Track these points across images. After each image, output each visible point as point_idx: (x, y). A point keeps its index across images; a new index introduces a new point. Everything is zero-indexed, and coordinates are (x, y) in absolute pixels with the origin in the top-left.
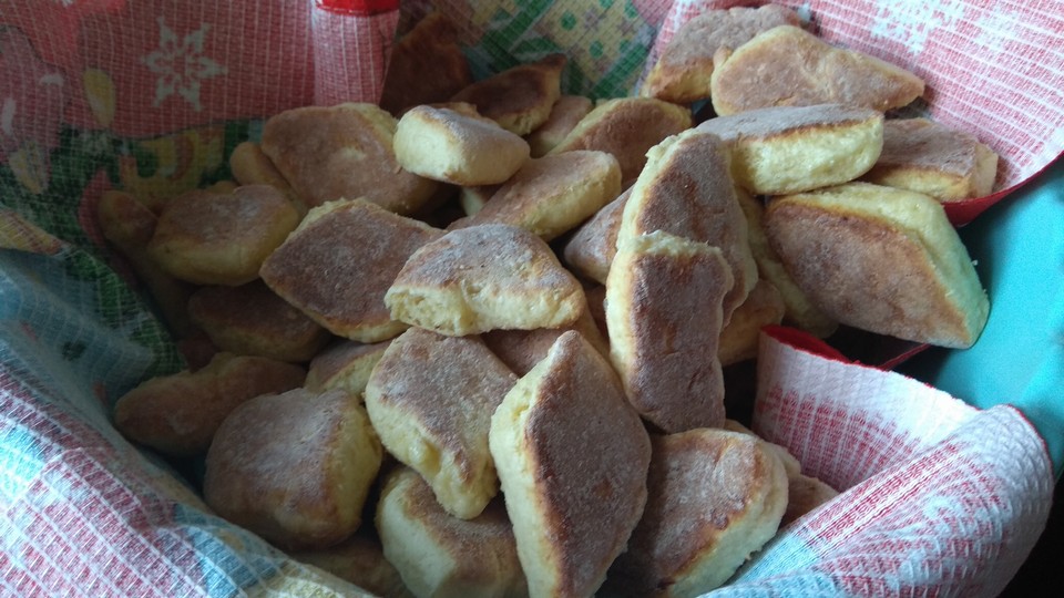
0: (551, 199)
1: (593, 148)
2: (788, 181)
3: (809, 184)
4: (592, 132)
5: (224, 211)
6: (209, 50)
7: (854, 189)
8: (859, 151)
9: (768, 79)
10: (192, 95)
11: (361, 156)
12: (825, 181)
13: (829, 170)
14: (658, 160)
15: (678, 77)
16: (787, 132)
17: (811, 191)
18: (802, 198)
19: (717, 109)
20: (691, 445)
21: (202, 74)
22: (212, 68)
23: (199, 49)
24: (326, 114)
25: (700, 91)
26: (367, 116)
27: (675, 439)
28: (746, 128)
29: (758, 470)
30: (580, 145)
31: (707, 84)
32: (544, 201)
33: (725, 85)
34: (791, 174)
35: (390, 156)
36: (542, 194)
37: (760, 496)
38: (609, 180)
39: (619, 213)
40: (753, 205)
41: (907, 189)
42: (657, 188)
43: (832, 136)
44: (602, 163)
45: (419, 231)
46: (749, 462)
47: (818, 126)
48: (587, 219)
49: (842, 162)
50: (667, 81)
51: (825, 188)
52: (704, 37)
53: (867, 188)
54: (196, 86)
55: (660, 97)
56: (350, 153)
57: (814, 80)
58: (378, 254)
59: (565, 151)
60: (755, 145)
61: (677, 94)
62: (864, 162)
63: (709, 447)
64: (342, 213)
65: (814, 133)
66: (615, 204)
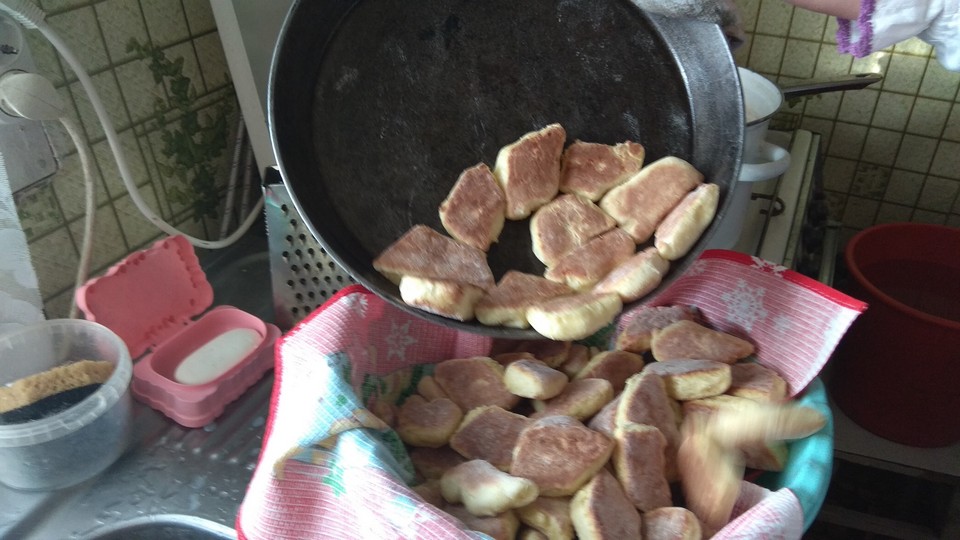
0: (583, 402)
1: (598, 377)
2: (692, 394)
3: (700, 395)
4: (595, 369)
5: (431, 413)
6: (411, 332)
7: (720, 397)
8: (720, 382)
9: (679, 345)
10: (401, 353)
11: (486, 383)
12: (707, 394)
13: (708, 390)
14: (633, 385)
15: (635, 341)
16: (689, 373)
17: (702, 399)
18: (699, 401)
19: (656, 358)
20: (657, 515)
21: (406, 344)
22: (411, 340)
23: (406, 332)
24: (468, 363)
25: (646, 347)
26: (489, 364)
27: (650, 514)
28: (670, 370)
29: (687, 521)
30: (590, 376)
31: (649, 344)
32: (578, 403)
33: (659, 346)
34: (691, 391)
35: (502, 384)
36: (577, 400)
37: (688, 531)
38: (608, 392)
39: (615, 409)
40: (676, 405)
41: (744, 398)
42: (634, 398)
43: (708, 375)
44: (603, 385)
45: (521, 419)
46: (683, 518)
47: (701, 371)
48: (598, 411)
49: (713, 387)
50: (629, 342)
51: (709, 398)
52: (646, 321)
53: (726, 397)
54: (403, 349)
55: (626, 350)
56: (481, 382)
57: (701, 346)
58: (504, 432)
59: (585, 378)
60: (676, 378)
61: (635, 348)
62: (724, 386)
63: (666, 514)
64: (487, 413)
65: (700, 374)
66: (612, 404)
